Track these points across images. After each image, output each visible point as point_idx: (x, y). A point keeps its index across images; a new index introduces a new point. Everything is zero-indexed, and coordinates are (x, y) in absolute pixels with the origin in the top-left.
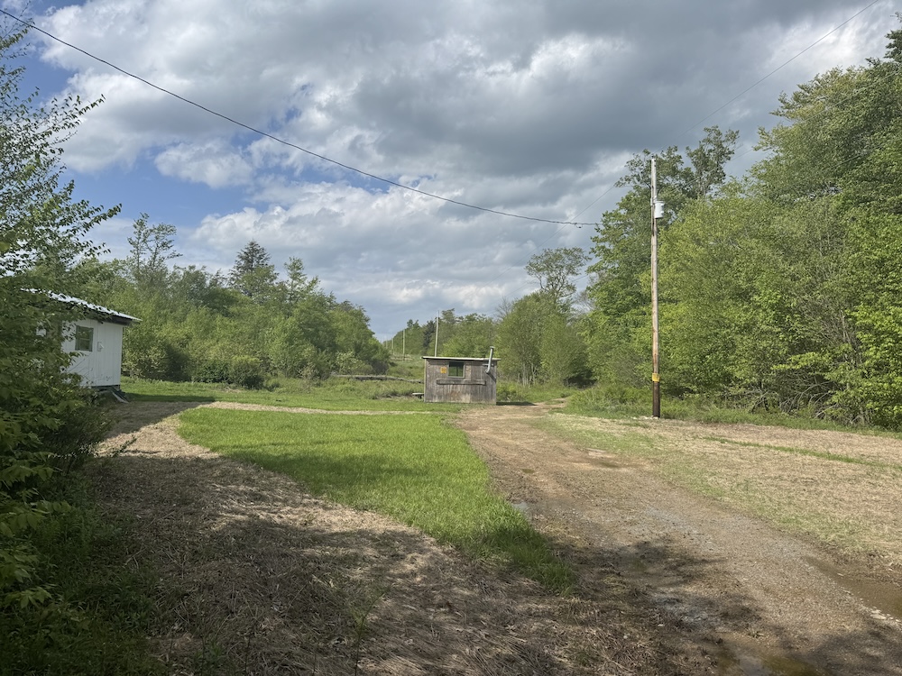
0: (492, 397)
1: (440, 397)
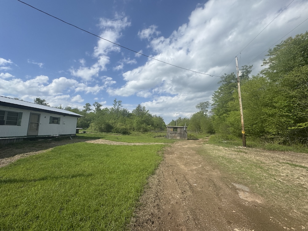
0: (186, 138)
1: (171, 137)
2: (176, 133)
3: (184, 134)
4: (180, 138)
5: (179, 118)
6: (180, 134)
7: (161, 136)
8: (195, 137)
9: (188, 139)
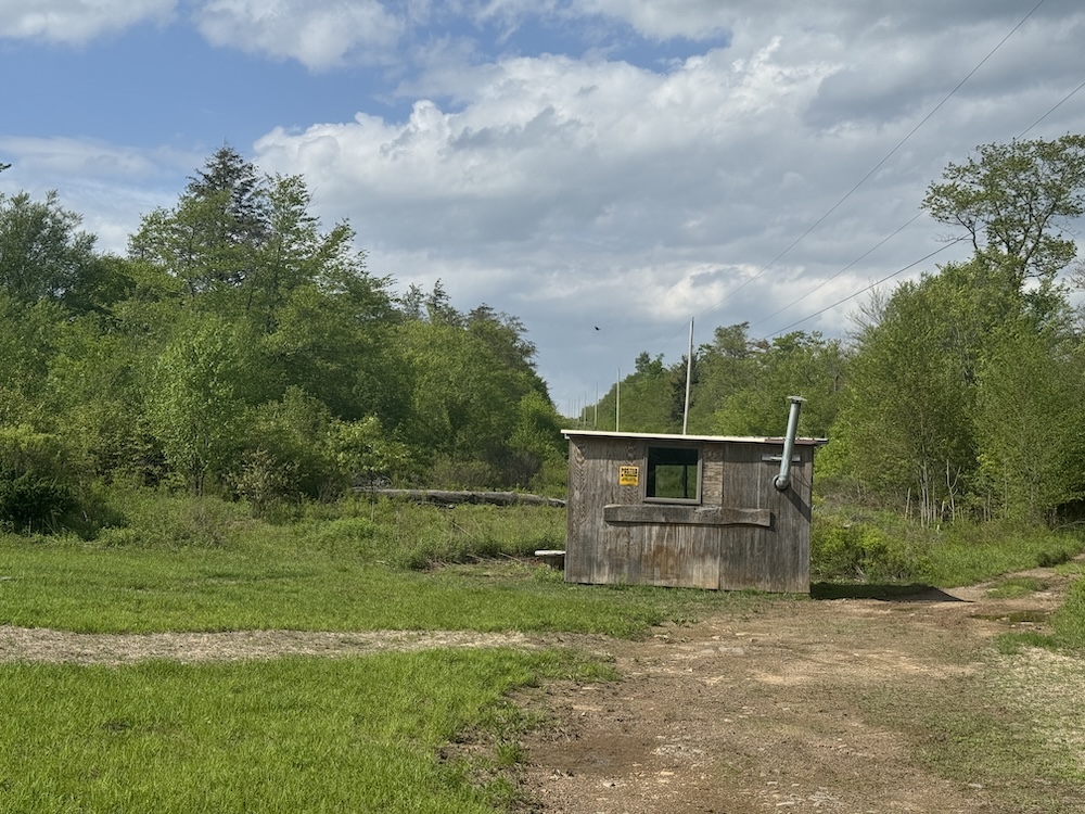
0: (795, 571)
1: (616, 567)
2: (674, 520)
3: (772, 528)
4: (727, 574)
5: (721, 333)
6: (729, 524)
7: (491, 552)
8: (901, 569)
9: (821, 592)
